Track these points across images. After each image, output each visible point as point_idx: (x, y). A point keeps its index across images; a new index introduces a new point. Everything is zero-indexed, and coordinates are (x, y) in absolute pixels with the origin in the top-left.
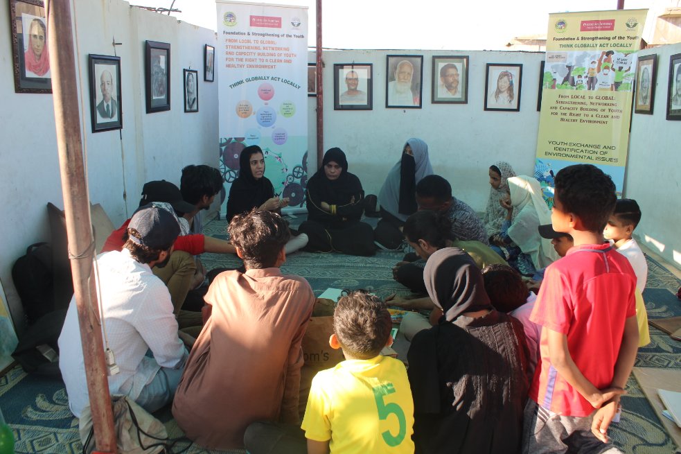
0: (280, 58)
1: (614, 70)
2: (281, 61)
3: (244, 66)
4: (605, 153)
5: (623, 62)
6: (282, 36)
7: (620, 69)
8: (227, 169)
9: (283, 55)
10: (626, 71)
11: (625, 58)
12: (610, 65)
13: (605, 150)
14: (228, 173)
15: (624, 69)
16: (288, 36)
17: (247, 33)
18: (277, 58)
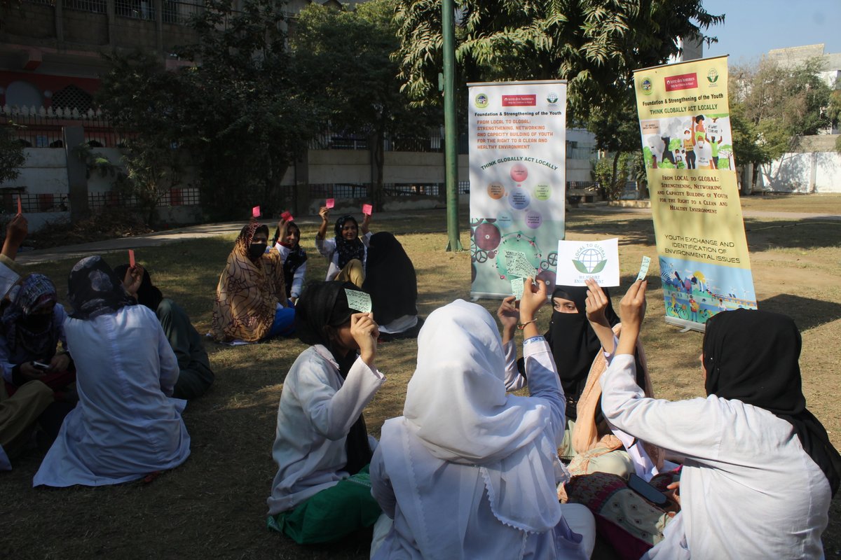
0: (534, 137)
1: (708, 141)
2: (535, 141)
3: (496, 146)
4: (724, 251)
5: (714, 129)
6: (536, 114)
7: (713, 139)
8: (478, 249)
9: (538, 134)
10: (719, 142)
11: (715, 124)
12: (703, 135)
13: (722, 247)
14: (479, 254)
15: (716, 140)
16: (543, 113)
17: (499, 114)
18: (531, 137)
